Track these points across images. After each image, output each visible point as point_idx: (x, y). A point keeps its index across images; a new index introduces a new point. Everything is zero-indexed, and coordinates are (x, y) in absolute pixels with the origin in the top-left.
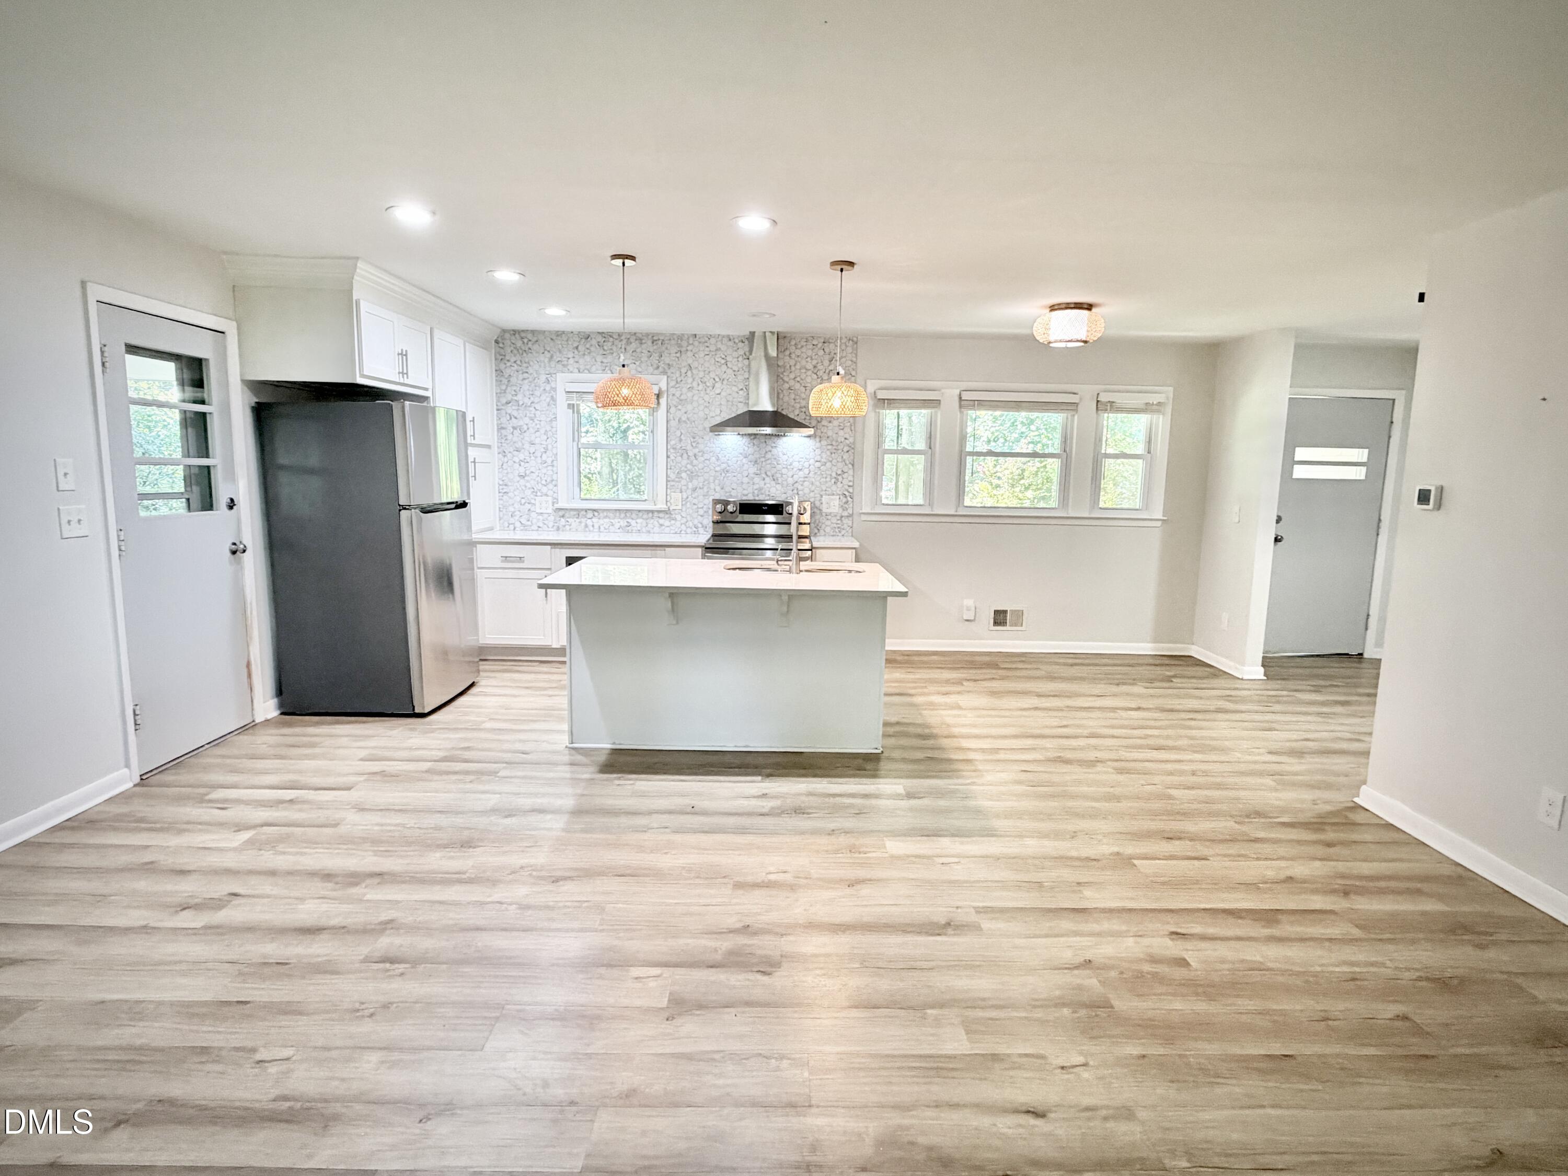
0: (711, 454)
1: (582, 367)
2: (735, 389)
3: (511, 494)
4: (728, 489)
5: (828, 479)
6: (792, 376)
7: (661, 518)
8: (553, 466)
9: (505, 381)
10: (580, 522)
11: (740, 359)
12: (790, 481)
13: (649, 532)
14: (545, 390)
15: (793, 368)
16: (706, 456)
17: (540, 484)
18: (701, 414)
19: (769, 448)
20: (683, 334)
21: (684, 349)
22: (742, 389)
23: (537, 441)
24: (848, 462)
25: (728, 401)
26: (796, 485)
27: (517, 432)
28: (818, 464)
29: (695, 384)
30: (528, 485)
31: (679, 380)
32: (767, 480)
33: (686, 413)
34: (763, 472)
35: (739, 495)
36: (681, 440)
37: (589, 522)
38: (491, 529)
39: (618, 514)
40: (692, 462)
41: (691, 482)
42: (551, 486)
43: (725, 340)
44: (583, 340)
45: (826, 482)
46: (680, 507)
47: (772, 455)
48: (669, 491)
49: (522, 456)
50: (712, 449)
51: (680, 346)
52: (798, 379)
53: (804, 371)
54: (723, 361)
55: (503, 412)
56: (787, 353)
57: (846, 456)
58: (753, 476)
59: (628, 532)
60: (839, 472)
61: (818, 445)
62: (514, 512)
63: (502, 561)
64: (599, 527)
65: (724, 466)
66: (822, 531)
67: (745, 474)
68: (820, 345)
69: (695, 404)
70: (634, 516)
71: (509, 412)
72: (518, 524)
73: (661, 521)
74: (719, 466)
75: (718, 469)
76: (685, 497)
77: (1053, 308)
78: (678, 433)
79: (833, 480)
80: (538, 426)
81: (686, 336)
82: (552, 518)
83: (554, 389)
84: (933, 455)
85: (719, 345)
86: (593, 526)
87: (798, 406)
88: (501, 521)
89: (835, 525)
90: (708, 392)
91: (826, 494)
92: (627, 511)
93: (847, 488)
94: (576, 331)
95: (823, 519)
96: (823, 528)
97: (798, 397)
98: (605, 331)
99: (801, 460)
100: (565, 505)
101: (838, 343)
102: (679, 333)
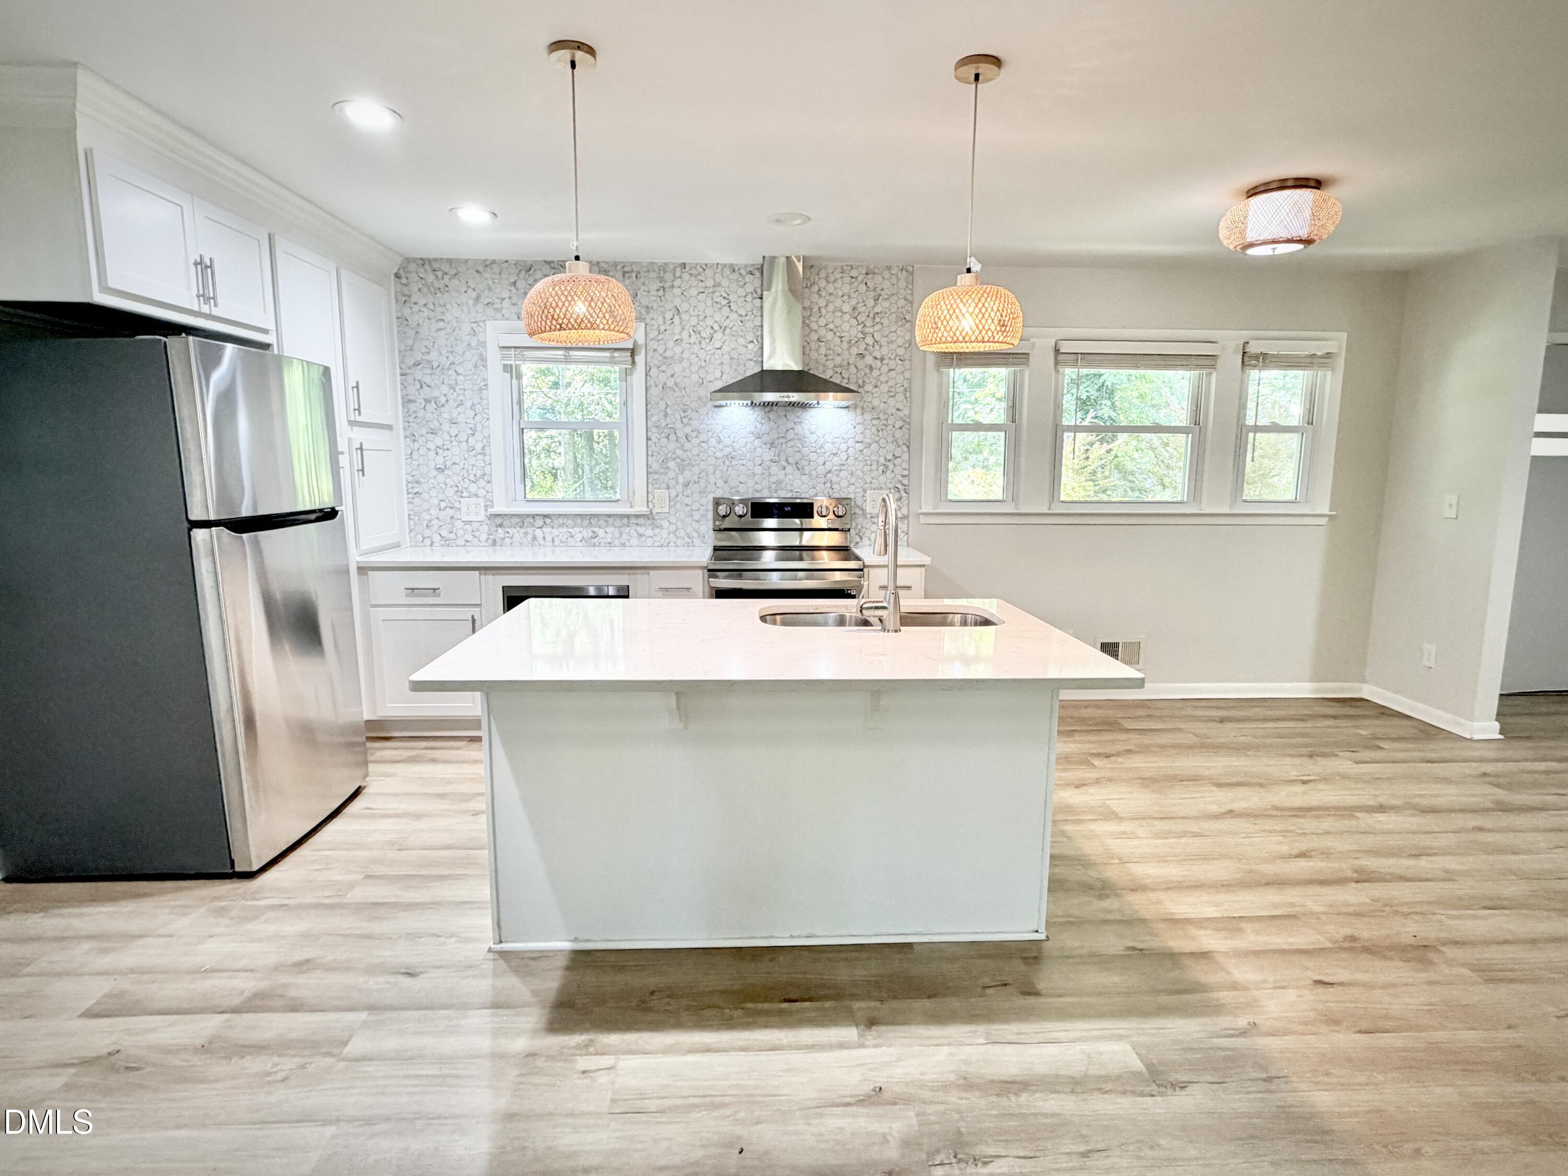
0: (710, 434)
2: (741, 341)
3: (425, 495)
4: (734, 483)
5: (874, 467)
6: (822, 322)
7: (641, 525)
8: (484, 454)
9: (411, 333)
10: (526, 533)
11: (749, 298)
12: (821, 470)
13: (624, 545)
14: (469, 344)
15: (823, 311)
16: (703, 437)
17: (466, 480)
18: (695, 378)
19: (790, 425)
20: (666, 264)
21: (668, 284)
22: (752, 342)
23: (461, 418)
24: (901, 442)
25: (732, 359)
26: (829, 476)
27: (431, 407)
28: (859, 446)
29: (685, 335)
30: (450, 482)
31: (662, 328)
32: (789, 469)
33: (672, 376)
34: (783, 458)
35: (750, 490)
36: (666, 415)
37: (539, 533)
38: (397, 545)
39: (579, 521)
40: (682, 447)
41: (682, 474)
42: (482, 483)
43: (727, 271)
44: (523, 273)
45: (871, 471)
46: (666, 510)
47: (796, 434)
48: (650, 487)
49: (438, 441)
50: (711, 427)
51: (662, 280)
52: (831, 326)
53: (840, 314)
54: (724, 302)
55: (410, 378)
56: (815, 288)
57: (898, 434)
59: (594, 545)
60: (890, 457)
61: (860, 419)
62: (430, 521)
63: (407, 595)
64: (553, 540)
65: (729, 450)
66: (865, 539)
67: (758, 461)
68: (860, 278)
69: (685, 364)
70: (602, 523)
71: (418, 377)
72: (437, 538)
73: (641, 530)
74: (721, 450)
75: (719, 454)
76: (673, 494)
77: (1253, 192)
78: (662, 405)
79: (882, 468)
80: (461, 397)
81: (672, 267)
82: (485, 528)
83: (483, 344)
84: (1017, 431)
85: (718, 278)
86: (544, 538)
87: (830, 364)
88: (413, 534)
90: (704, 344)
91: (871, 488)
92: (592, 516)
93: (901, 478)
94: (513, 258)
95: (867, 523)
96: (867, 535)
97: (831, 352)
98: (556, 259)
99: (835, 440)
100: (499, 509)
101: (886, 274)
102: (660, 261)
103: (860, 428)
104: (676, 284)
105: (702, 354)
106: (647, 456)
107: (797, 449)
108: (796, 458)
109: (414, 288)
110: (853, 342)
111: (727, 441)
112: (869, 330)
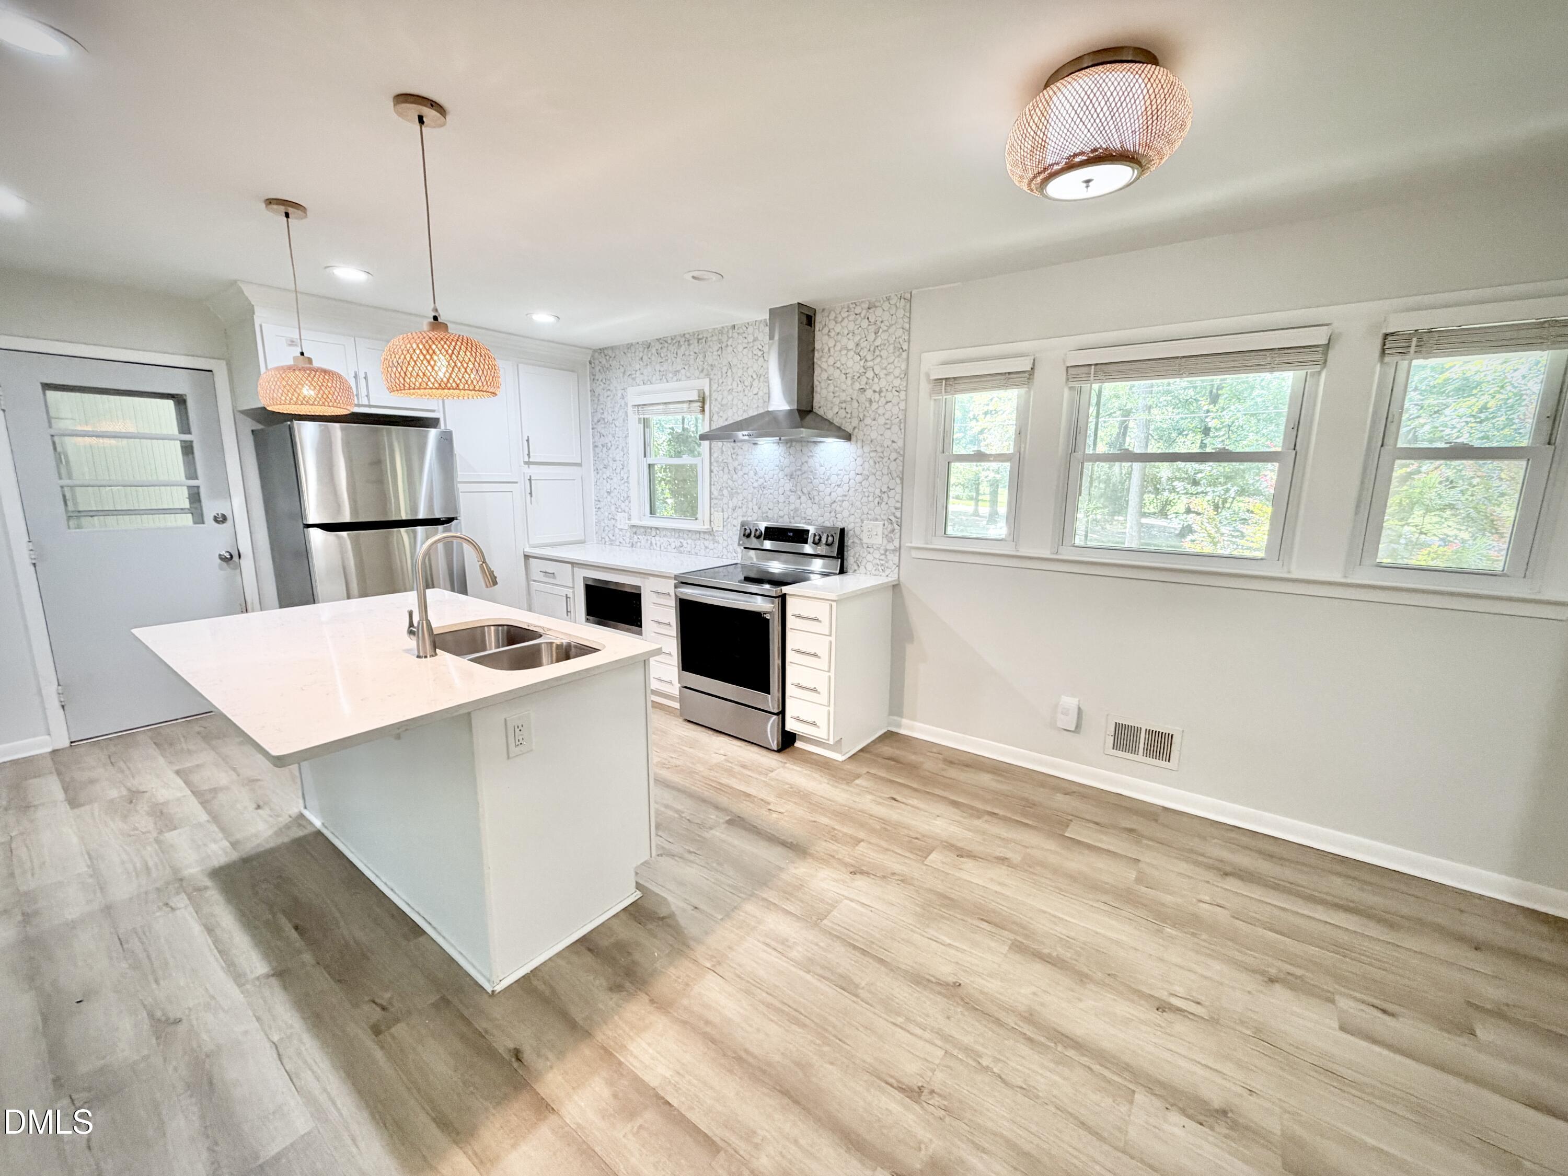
0: (750, 467)
1: (646, 378)
3: (602, 510)
4: (765, 509)
5: (871, 498)
6: (831, 361)
7: (707, 540)
8: (628, 482)
9: (596, 401)
10: (647, 540)
12: (828, 500)
13: (696, 554)
14: (621, 405)
15: (832, 350)
16: (745, 470)
17: (620, 500)
19: (805, 459)
20: (723, 327)
21: (724, 344)
23: (617, 458)
24: (895, 475)
25: (765, 402)
26: (834, 506)
27: (605, 449)
28: (859, 478)
29: (735, 385)
30: (613, 501)
31: (720, 381)
32: (804, 498)
33: (726, 420)
34: (799, 488)
35: (775, 516)
36: (722, 452)
37: (653, 540)
39: (673, 533)
40: (732, 477)
41: (732, 500)
42: (627, 502)
43: (762, 326)
44: (646, 350)
45: (869, 502)
46: (721, 529)
47: (810, 467)
48: (712, 509)
49: (608, 473)
50: (750, 461)
51: (720, 342)
52: (838, 364)
53: (846, 352)
54: (760, 353)
55: (596, 431)
56: (826, 330)
57: (893, 466)
58: (789, 493)
59: (681, 552)
60: (885, 489)
61: (860, 452)
62: (604, 527)
64: (660, 546)
65: (762, 481)
66: (862, 568)
67: (781, 490)
68: (863, 314)
69: (735, 409)
70: (685, 536)
71: (599, 430)
72: (607, 539)
73: (707, 543)
74: (757, 481)
75: (756, 484)
76: (726, 517)
79: (878, 499)
80: (618, 443)
81: (726, 330)
82: (628, 534)
83: (626, 404)
84: (1023, 461)
86: (656, 544)
87: (837, 401)
88: (597, 535)
89: (878, 562)
90: (746, 392)
91: (868, 519)
92: (680, 530)
93: (893, 510)
94: (640, 341)
95: (864, 552)
96: (863, 564)
97: (837, 389)
98: (661, 337)
99: (839, 472)
100: (635, 522)
101: (886, 306)
102: (719, 326)
103: (860, 461)
104: (729, 343)
105: (745, 400)
106: (711, 485)
107: (809, 481)
108: (809, 489)
109: (597, 369)
110: (856, 377)
111: (761, 473)
112: (869, 364)
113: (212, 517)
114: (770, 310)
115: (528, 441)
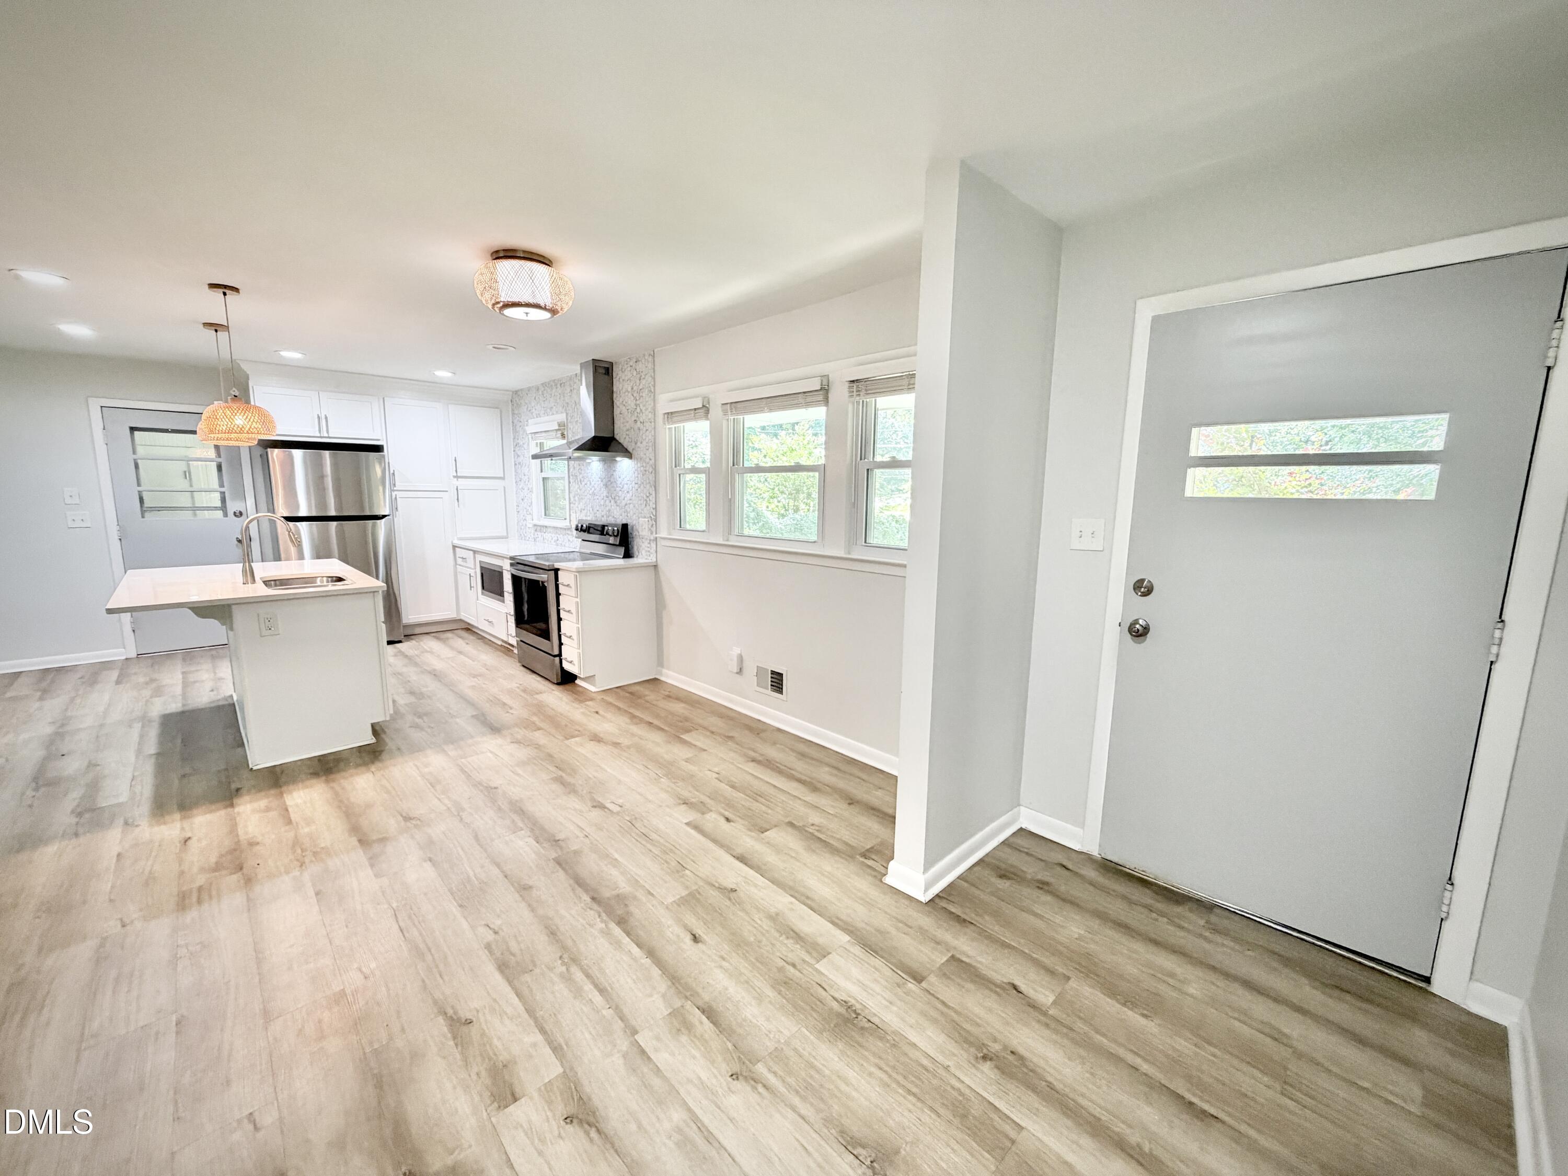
0: (587, 479)
1: (537, 413)
3: (520, 513)
4: (595, 510)
8: (532, 492)
9: (515, 430)
15: (621, 392)
16: (585, 482)
17: (528, 506)
19: (612, 473)
20: (571, 375)
23: (526, 473)
24: (652, 484)
28: (636, 486)
29: (578, 418)
30: (525, 506)
32: (612, 503)
34: (610, 494)
35: (600, 516)
36: (574, 468)
38: (502, 538)
39: (554, 530)
40: (579, 487)
41: (580, 504)
42: (531, 507)
44: (537, 392)
45: (641, 504)
47: (614, 479)
48: (570, 512)
49: (522, 485)
50: (588, 475)
51: (571, 386)
52: (624, 402)
53: (627, 394)
57: (651, 477)
58: (605, 498)
59: (557, 545)
60: (647, 494)
61: (636, 467)
62: (521, 526)
63: (461, 561)
65: (593, 489)
66: (637, 553)
67: (602, 496)
70: (559, 532)
73: (569, 537)
75: (590, 492)
79: (644, 502)
80: (526, 461)
83: (528, 433)
84: (710, 473)
87: (625, 430)
88: (518, 533)
89: (647, 549)
92: (557, 528)
93: (652, 510)
94: (534, 385)
95: (637, 542)
96: (637, 550)
97: (624, 420)
98: (543, 382)
99: (628, 482)
100: (536, 522)
101: (643, 360)
102: (569, 374)
103: (636, 474)
104: (575, 387)
106: (569, 492)
107: (615, 489)
108: (614, 495)
109: (515, 406)
110: (632, 412)
111: (592, 484)
112: (638, 402)
113: (232, 513)
114: (581, 364)
115: (455, 460)
